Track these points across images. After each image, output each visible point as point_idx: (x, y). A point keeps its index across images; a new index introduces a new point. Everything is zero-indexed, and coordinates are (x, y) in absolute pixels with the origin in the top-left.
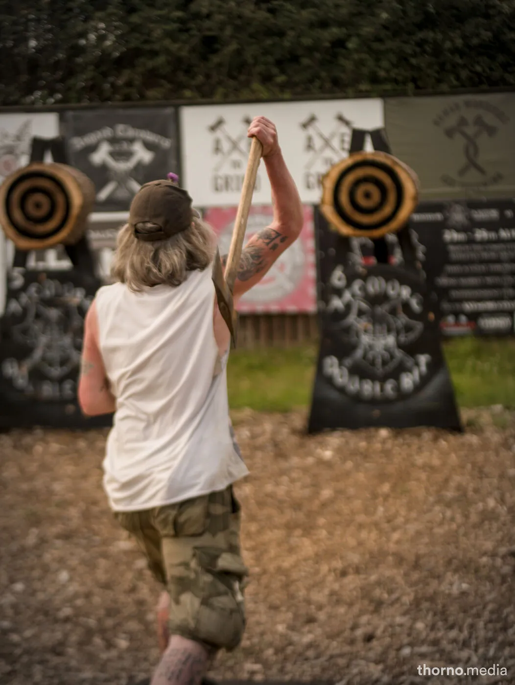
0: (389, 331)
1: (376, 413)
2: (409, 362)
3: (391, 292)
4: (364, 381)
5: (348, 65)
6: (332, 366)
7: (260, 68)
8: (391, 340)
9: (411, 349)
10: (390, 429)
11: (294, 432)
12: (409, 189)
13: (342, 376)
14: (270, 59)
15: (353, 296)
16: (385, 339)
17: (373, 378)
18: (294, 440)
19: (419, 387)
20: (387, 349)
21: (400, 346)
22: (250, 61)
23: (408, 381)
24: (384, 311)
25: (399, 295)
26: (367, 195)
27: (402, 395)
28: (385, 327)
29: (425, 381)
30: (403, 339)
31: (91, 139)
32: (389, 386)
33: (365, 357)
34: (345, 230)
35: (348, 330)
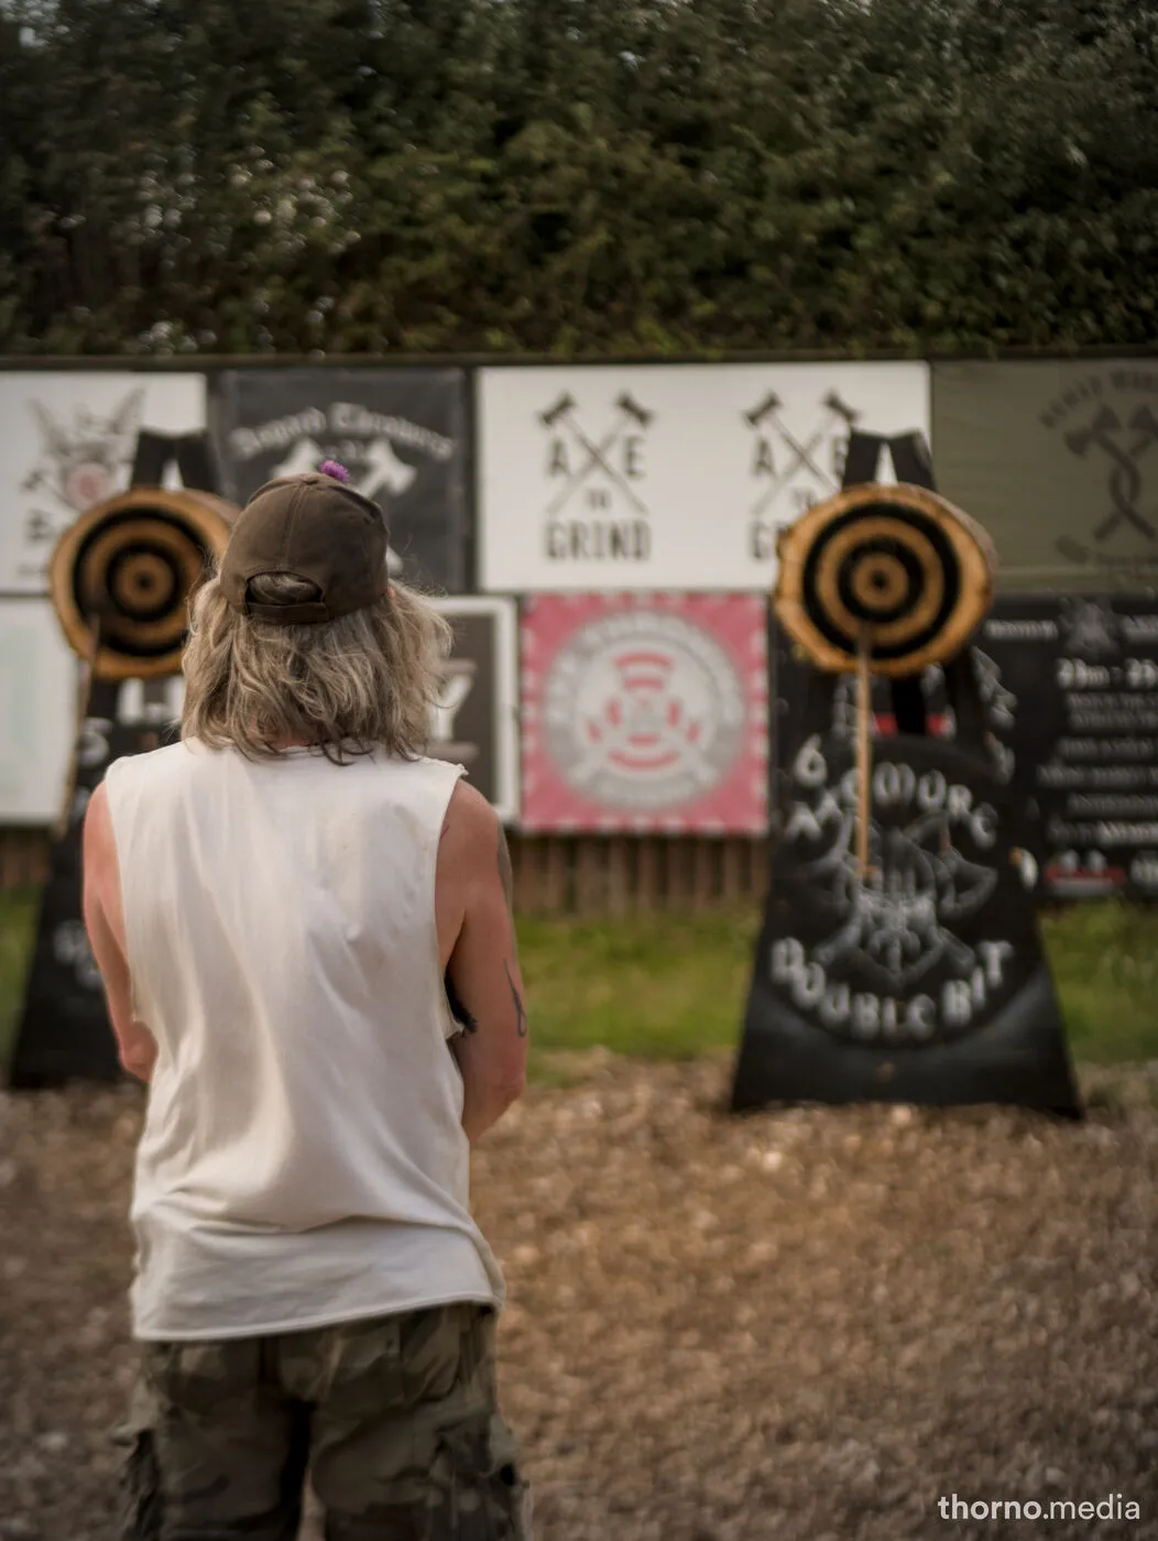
0: (921, 886)
1: (887, 1068)
2: (965, 958)
3: (927, 800)
4: (860, 1000)
5: (856, 284)
6: (789, 961)
7: (658, 287)
8: (924, 906)
9: (970, 929)
10: (916, 1109)
11: (699, 1106)
12: (974, 570)
13: (810, 986)
14: (680, 268)
15: (843, 804)
16: (911, 905)
17: (882, 991)
18: (700, 1123)
19: (983, 1015)
20: (913, 925)
21: (943, 920)
22: (638, 271)
23: (959, 1001)
24: (909, 841)
25: (945, 805)
26: (879, 582)
27: (944, 1031)
28: (911, 875)
29: (997, 1000)
30: (949, 903)
31: (276, 434)
32: (917, 1010)
33: (864, 942)
34: (827, 657)
35: (828, 880)
